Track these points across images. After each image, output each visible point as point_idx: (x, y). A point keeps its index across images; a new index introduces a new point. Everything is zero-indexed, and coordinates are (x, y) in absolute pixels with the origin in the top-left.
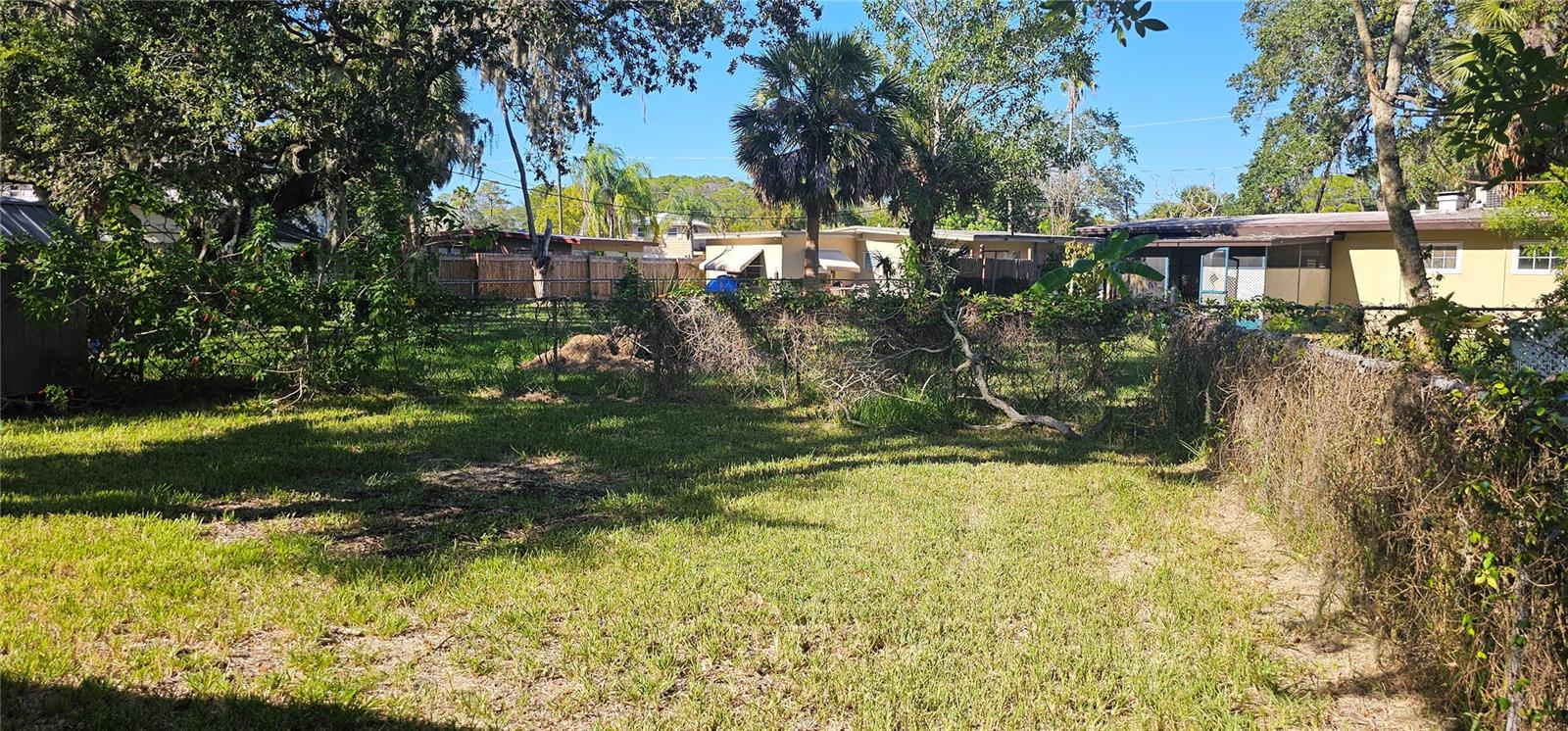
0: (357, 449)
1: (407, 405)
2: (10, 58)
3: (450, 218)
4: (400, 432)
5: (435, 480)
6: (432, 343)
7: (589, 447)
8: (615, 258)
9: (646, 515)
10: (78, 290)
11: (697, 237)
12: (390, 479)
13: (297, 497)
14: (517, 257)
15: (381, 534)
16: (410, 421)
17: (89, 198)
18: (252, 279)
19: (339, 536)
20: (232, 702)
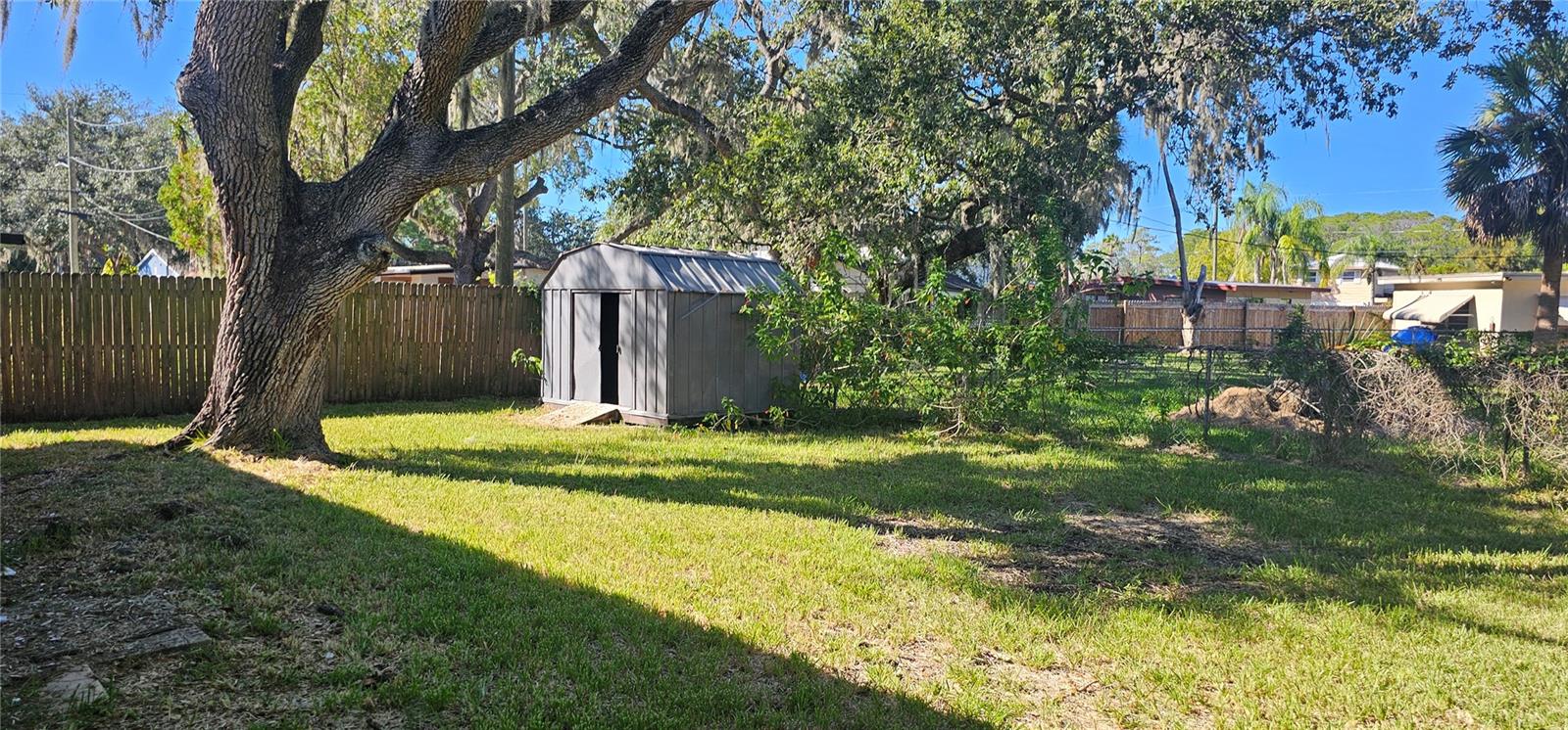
0: (1006, 484)
1: (1053, 447)
2: (760, 145)
3: (1105, 266)
4: (1045, 472)
5: (1078, 524)
6: (1080, 389)
7: (1244, 508)
8: (1276, 306)
9: (1312, 592)
10: (797, 331)
11: (1382, 281)
12: (1037, 516)
13: (954, 523)
14: (1166, 305)
15: (1027, 568)
16: (1055, 463)
17: (808, 258)
18: (924, 323)
19: (991, 564)
20: (902, 698)
